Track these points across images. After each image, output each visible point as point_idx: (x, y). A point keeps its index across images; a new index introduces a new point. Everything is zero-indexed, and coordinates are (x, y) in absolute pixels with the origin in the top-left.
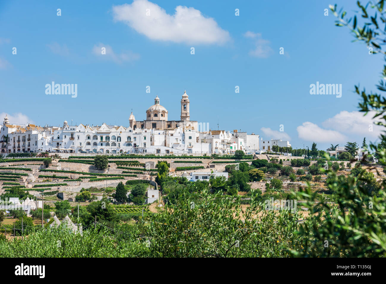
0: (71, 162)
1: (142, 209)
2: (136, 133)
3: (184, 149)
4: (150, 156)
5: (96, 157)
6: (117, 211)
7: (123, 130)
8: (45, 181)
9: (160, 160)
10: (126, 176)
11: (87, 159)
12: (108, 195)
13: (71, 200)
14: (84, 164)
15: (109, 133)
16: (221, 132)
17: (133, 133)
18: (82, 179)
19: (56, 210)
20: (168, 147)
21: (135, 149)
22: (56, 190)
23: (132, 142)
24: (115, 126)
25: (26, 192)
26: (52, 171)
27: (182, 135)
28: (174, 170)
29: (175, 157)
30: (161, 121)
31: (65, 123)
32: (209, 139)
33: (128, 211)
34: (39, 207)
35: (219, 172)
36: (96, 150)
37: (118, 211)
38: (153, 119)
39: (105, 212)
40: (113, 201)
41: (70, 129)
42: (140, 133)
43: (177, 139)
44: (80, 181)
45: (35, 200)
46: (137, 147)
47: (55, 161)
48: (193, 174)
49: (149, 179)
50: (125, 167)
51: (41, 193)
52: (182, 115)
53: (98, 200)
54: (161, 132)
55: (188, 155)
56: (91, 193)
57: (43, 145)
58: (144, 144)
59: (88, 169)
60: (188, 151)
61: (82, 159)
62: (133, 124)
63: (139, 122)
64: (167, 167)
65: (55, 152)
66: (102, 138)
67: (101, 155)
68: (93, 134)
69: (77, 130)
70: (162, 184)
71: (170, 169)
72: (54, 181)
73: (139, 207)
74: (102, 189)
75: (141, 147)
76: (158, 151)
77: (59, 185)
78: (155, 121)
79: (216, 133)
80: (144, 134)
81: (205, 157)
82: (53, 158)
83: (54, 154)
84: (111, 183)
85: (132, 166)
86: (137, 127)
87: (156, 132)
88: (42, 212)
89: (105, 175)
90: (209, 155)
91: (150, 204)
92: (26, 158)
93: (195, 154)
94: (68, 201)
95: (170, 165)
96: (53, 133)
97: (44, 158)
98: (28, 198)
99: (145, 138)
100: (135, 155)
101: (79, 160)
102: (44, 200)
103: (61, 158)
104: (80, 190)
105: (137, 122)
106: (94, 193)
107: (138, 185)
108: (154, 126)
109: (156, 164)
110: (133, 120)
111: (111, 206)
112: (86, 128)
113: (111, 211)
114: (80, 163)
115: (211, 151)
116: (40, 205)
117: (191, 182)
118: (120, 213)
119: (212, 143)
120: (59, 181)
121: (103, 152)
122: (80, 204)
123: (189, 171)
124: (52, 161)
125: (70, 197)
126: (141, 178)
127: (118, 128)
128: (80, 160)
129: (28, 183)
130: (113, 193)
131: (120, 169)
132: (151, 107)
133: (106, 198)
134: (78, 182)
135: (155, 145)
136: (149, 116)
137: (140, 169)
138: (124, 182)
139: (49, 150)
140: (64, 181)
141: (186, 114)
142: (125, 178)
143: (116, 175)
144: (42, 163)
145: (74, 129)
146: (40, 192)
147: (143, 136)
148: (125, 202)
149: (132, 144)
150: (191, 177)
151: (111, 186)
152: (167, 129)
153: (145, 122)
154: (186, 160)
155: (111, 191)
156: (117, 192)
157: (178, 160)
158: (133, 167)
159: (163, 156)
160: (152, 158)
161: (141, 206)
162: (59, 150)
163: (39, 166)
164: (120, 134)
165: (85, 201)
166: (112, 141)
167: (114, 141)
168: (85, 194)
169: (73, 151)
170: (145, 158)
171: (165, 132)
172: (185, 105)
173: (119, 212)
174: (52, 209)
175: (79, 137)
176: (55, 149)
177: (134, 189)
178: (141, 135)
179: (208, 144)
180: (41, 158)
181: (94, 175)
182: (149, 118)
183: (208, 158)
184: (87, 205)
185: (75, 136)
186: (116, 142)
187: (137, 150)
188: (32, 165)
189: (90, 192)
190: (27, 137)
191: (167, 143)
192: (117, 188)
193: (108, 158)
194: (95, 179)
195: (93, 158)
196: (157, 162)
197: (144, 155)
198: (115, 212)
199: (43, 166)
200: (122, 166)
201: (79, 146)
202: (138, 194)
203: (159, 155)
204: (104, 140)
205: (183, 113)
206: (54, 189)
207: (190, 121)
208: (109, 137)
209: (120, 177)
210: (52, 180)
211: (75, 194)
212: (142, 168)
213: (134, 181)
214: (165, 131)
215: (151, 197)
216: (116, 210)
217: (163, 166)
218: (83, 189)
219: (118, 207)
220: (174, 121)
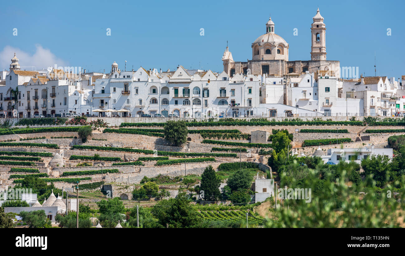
0: (124, 133)
1: (246, 211)
2: (235, 82)
3: (316, 110)
4: (258, 121)
5: (167, 124)
6: (204, 216)
7: (213, 78)
8: (81, 165)
9: (277, 128)
10: (218, 156)
11: (151, 128)
12: (187, 188)
13: (124, 196)
14: (147, 136)
15: (189, 83)
16: (381, 80)
17: (230, 82)
18: (143, 162)
19: (99, 215)
20: (290, 105)
21: (233, 110)
22: (99, 181)
23: (228, 97)
24: (199, 71)
25: (49, 184)
26: (92, 148)
27: (313, 85)
28: (300, 144)
29: (302, 124)
30: (278, 61)
31: (113, 67)
32: (359, 92)
33: (221, 216)
34: (72, 209)
35: (377, 147)
36: (167, 111)
37: (206, 216)
38: (263, 58)
39: (183, 218)
40: (197, 199)
41: (122, 77)
42: (242, 83)
43: (304, 92)
44: (140, 164)
45: (65, 198)
46: (236, 106)
47: (97, 132)
48: (332, 151)
49: (257, 161)
50: (216, 140)
51: (74, 185)
52: (314, 51)
53: (171, 197)
54: (278, 80)
55: (325, 119)
56: (159, 186)
57: (76, 103)
58: (248, 102)
59: (154, 145)
60: (323, 112)
61: (143, 128)
62: (230, 67)
63: (239, 63)
64: (288, 140)
65: (97, 116)
66: (176, 91)
67: (176, 120)
68: (161, 84)
69: (134, 78)
70: (279, 169)
71: (293, 143)
72: (96, 166)
73: (241, 209)
74: (177, 178)
75: (243, 106)
76: (273, 113)
77: (105, 172)
78: (266, 61)
79: (373, 81)
80: (248, 84)
81: (353, 122)
82: (93, 126)
83: (95, 119)
84: (192, 168)
85: (228, 138)
86: (236, 71)
87: (269, 81)
88: (76, 218)
89: (182, 155)
90: (360, 119)
91: (259, 204)
92: (49, 126)
93: (336, 117)
94: (119, 199)
95: (292, 137)
96: (94, 83)
97: (79, 126)
98: (53, 194)
99: (250, 91)
100: (233, 120)
101: (138, 130)
102: (80, 197)
103: (107, 127)
104: (140, 180)
105: (236, 63)
106: (164, 185)
107: (239, 171)
108: (266, 69)
109: (269, 135)
110: (229, 60)
111: (194, 207)
112: (149, 75)
113: (193, 215)
114: (140, 134)
115: (363, 112)
116: (74, 205)
117: (330, 166)
118: (208, 218)
119: (365, 99)
120: (105, 166)
121: (179, 115)
122: (141, 204)
123: (326, 148)
124: (93, 132)
125: (123, 192)
126: (243, 160)
127: (205, 74)
128: (140, 130)
129: (53, 169)
130: (197, 185)
131: (208, 145)
132: (260, 38)
133: (184, 194)
134: (138, 166)
135: (267, 103)
136: (257, 53)
137: (241, 144)
138: (215, 166)
139: (88, 113)
140: (114, 165)
141: (320, 49)
142: (216, 158)
143: (200, 155)
144: (76, 134)
145: (128, 77)
146: (72, 185)
147: (246, 87)
148: (217, 200)
149: (227, 101)
150: (330, 156)
151: (194, 173)
152: (287, 76)
153: (250, 63)
154: (321, 127)
155: (192, 182)
156: (204, 182)
157: (308, 127)
158: (230, 140)
159: (281, 121)
160: (262, 125)
161: (244, 207)
162: (104, 112)
163: (71, 140)
164: (207, 84)
165: (148, 199)
166: (194, 96)
167: (197, 96)
168: (148, 187)
169: (128, 114)
170: (250, 125)
171: (285, 80)
172: (317, 34)
173: (206, 218)
174: (93, 212)
175: (137, 90)
176: (97, 112)
177: (232, 178)
178: (243, 86)
179: (358, 101)
180: (74, 126)
181: (164, 155)
182: (257, 57)
183: (359, 124)
184: (152, 207)
185: (132, 88)
186: (201, 99)
187: (237, 111)
188: (58, 138)
189: (157, 183)
190: (50, 92)
191: (288, 99)
192: (202, 176)
193: (187, 125)
194: (165, 161)
195: (161, 125)
196: (271, 131)
197: (248, 119)
198: (199, 217)
199: (78, 140)
200: (212, 139)
201: (138, 105)
202: (239, 187)
203: (274, 120)
204: (180, 94)
205: (315, 47)
206: (96, 178)
207: (327, 61)
208: (189, 90)
209: (207, 157)
210: (92, 164)
211: (132, 187)
212: (246, 141)
213: (232, 164)
214: (284, 78)
215: (261, 191)
216: (202, 215)
217: (282, 138)
218: (145, 178)
219: (205, 209)
220: (299, 61)
